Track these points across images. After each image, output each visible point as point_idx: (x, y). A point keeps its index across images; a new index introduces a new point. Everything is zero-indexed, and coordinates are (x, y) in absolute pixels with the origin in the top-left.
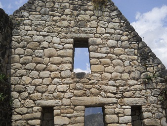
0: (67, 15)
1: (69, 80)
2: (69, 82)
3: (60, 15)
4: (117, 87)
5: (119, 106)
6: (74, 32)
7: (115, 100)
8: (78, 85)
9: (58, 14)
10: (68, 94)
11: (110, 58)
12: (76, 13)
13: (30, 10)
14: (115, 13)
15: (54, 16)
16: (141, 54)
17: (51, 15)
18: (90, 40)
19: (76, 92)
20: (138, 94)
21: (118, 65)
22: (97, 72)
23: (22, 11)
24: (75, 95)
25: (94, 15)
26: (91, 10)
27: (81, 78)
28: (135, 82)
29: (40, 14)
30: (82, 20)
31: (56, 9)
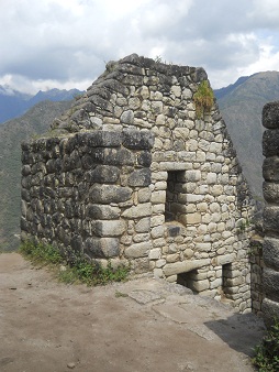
0: (159, 126)
1: (161, 241)
2: (161, 244)
3: (151, 125)
4: (212, 242)
5: (211, 267)
6: (169, 160)
7: (208, 261)
8: (172, 247)
9: (146, 123)
10: (161, 262)
11: (208, 201)
12: (172, 122)
13: (104, 113)
14: (218, 126)
15: (141, 127)
16: (239, 192)
17: (137, 126)
18: (188, 174)
19: (169, 256)
20: (230, 249)
21: (216, 211)
22: (193, 225)
23: (91, 114)
24: (168, 262)
25: (194, 128)
26: (191, 119)
27: (176, 235)
28: (229, 233)
29: (121, 123)
30: (179, 138)
31: (144, 113)
